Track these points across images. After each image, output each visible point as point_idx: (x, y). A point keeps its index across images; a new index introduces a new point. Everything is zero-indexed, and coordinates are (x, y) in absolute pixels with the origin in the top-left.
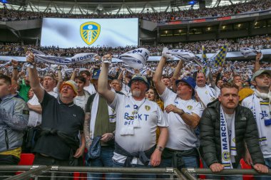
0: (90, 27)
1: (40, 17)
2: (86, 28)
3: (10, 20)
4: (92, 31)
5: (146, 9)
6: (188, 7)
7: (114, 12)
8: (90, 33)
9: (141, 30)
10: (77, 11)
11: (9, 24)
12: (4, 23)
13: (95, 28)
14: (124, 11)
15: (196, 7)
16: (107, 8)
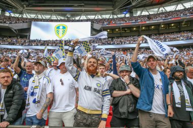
0: (61, 27)
1: (30, 21)
2: (58, 28)
3: (11, 23)
6: (123, 16)
7: (77, 18)
8: (61, 31)
9: (93, 29)
11: (10, 26)
12: (7, 25)
13: (64, 28)
14: (83, 17)
15: (128, 15)
16: (73, 15)
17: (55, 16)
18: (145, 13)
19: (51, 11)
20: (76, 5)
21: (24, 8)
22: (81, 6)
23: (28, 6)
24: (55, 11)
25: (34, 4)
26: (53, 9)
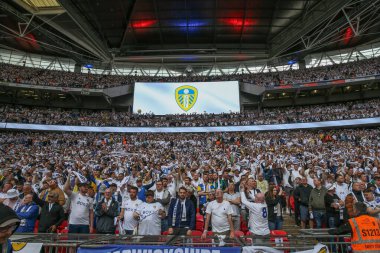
0: (186, 91)
2: (181, 92)
3: (106, 87)
4: (188, 96)
5: (240, 69)
6: (286, 68)
7: (205, 73)
8: (186, 97)
9: (243, 94)
10: (164, 73)
11: (106, 92)
12: (101, 91)
13: (191, 92)
14: (216, 72)
15: (296, 67)
16: (197, 69)
17: (165, 72)
18: (325, 62)
19: (159, 62)
20: (202, 50)
21: (112, 58)
22: (211, 52)
23: (118, 55)
24: (166, 62)
25: (128, 51)
26: (162, 58)
